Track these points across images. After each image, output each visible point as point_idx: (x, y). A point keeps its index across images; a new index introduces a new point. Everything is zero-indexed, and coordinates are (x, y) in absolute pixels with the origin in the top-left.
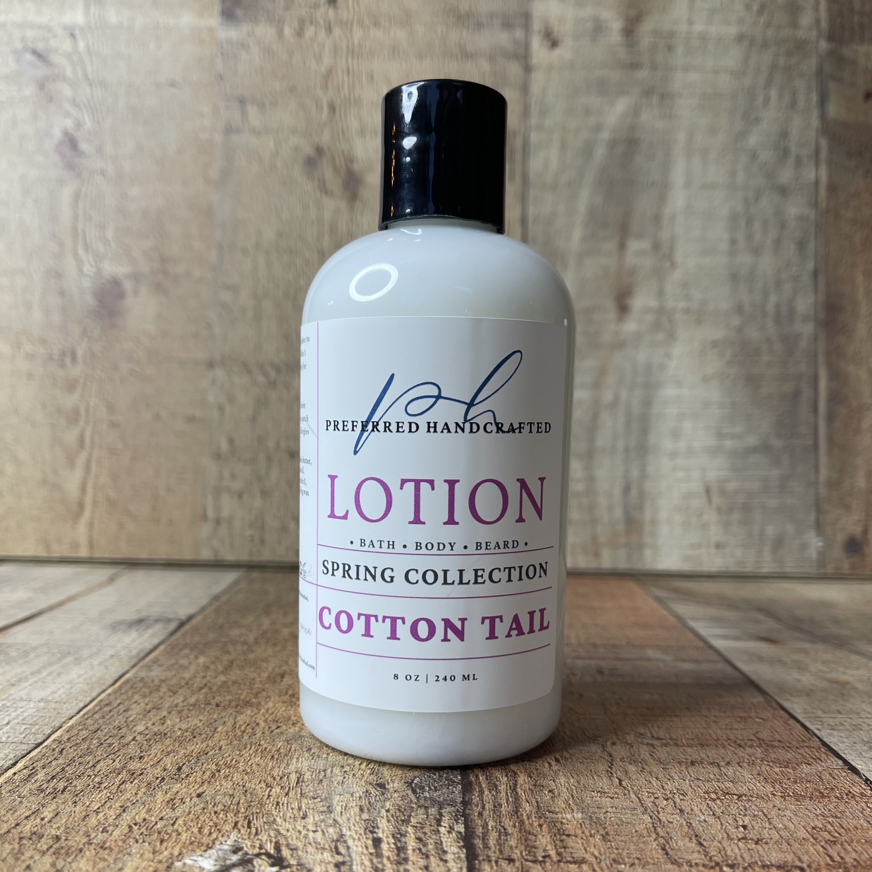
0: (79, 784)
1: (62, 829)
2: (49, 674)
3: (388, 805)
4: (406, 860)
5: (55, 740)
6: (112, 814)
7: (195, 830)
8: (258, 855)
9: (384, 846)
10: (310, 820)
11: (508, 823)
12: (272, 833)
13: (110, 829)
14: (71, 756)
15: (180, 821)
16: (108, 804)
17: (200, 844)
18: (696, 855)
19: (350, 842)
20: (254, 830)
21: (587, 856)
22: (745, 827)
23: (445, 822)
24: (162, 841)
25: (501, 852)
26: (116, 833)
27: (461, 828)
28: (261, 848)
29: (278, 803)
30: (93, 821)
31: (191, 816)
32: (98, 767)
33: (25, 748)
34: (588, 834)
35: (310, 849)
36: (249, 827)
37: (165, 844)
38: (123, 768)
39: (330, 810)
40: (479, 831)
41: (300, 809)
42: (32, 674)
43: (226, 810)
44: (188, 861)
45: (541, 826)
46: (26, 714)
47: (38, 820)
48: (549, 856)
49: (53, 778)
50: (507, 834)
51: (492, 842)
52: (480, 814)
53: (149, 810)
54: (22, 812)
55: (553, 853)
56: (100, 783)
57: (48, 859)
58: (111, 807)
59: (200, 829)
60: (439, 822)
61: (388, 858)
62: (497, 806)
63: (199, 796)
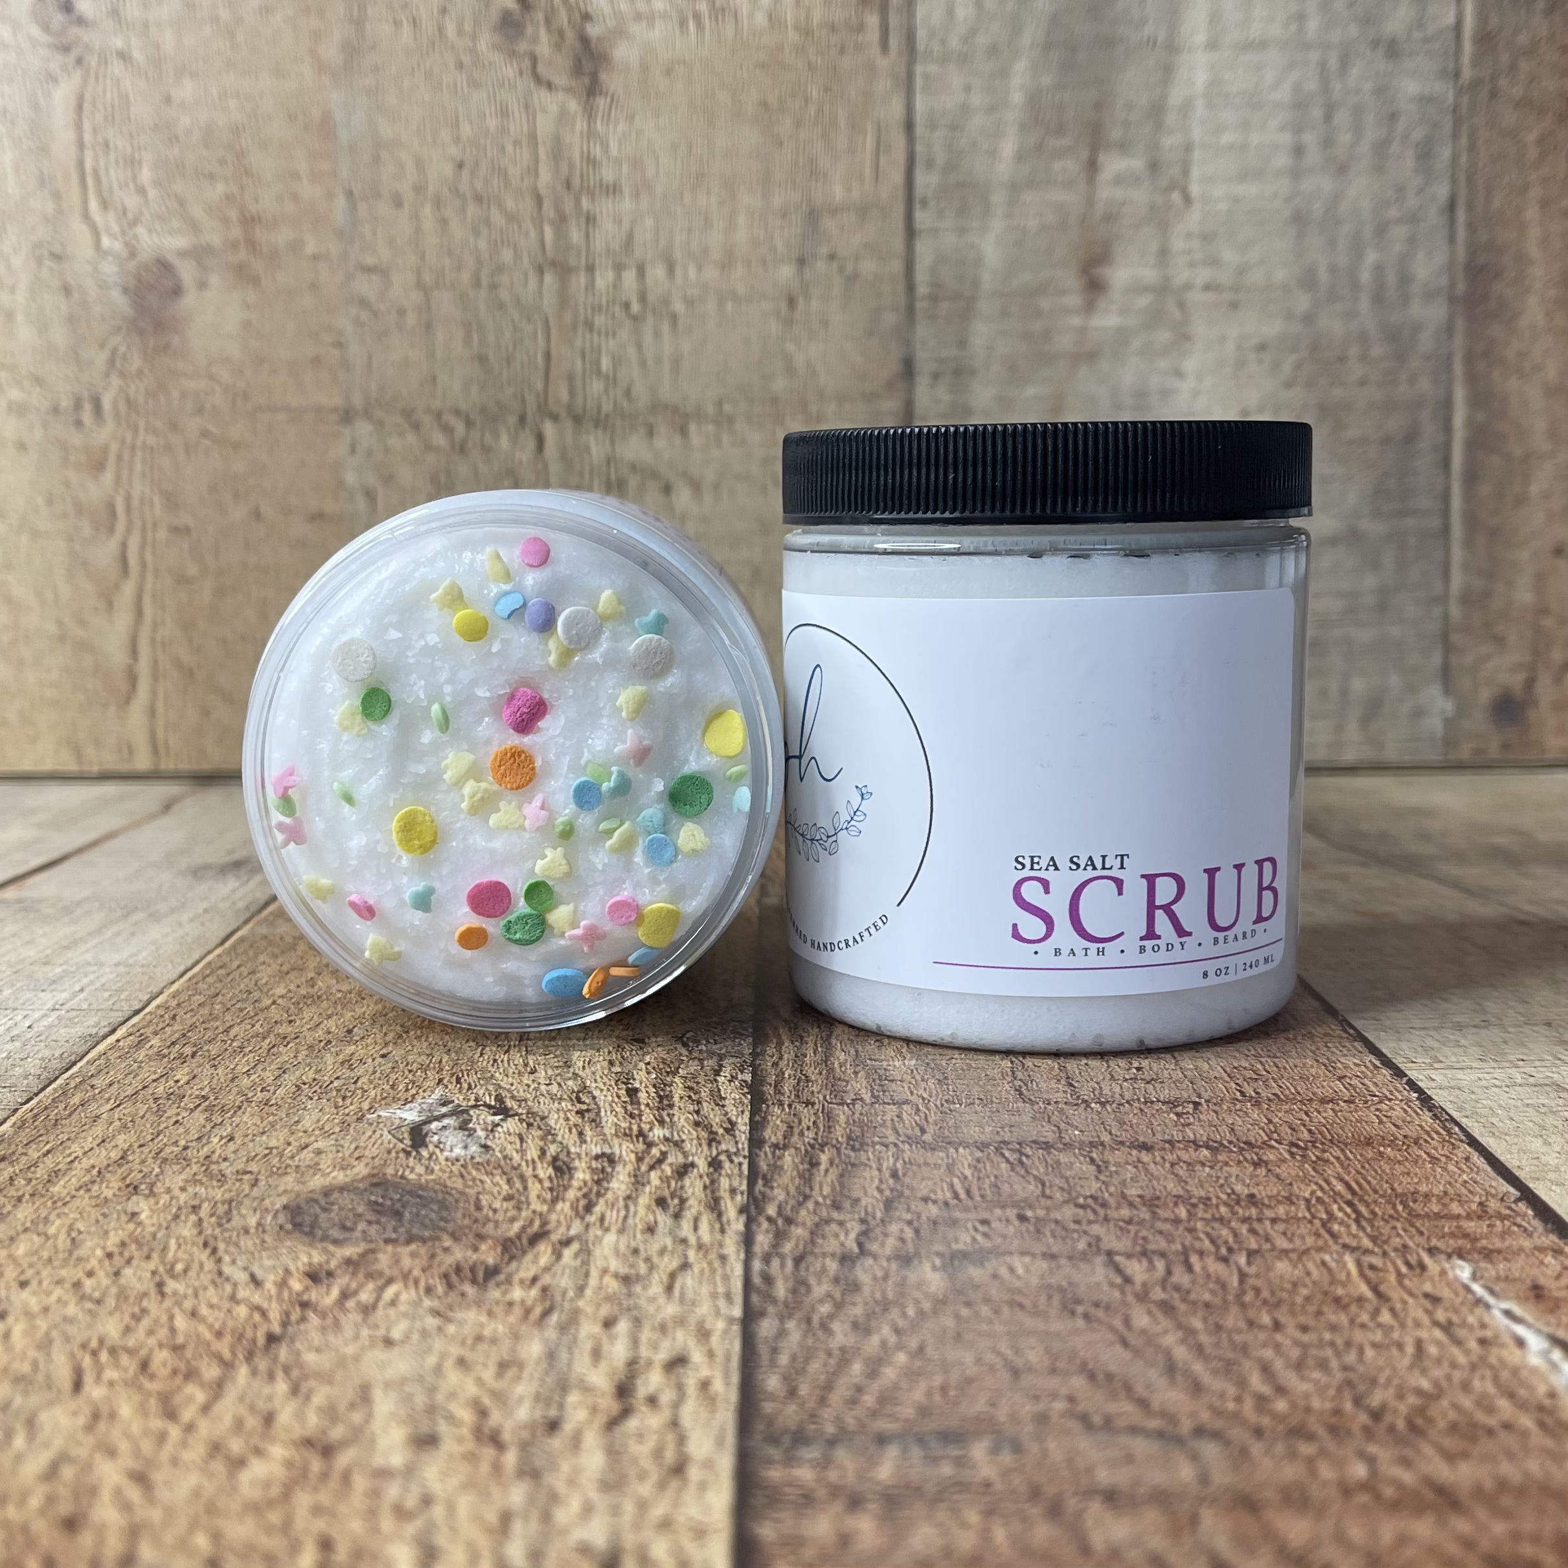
0: (214, 1049)
1: (207, 1089)
2: (118, 934)
3: (647, 1059)
4: (671, 1106)
5: (158, 1007)
6: (269, 1076)
7: (386, 1087)
8: (475, 1107)
9: (642, 1096)
10: (541, 1073)
11: (812, 1072)
12: (491, 1088)
13: (272, 1088)
14: (189, 1022)
15: (364, 1080)
16: (260, 1067)
17: (395, 1100)
18: (1060, 1095)
19: (597, 1093)
20: (465, 1086)
21: (913, 1098)
22: (1138, 1069)
23: (726, 1072)
24: (344, 1098)
25: (797, 1096)
26: (281, 1092)
27: (748, 1077)
28: (477, 1100)
29: (495, 1061)
30: (246, 1082)
31: (378, 1075)
32: (233, 1032)
33: (118, 1016)
34: (918, 1078)
35: (542, 1100)
36: (458, 1081)
37: (348, 1101)
38: (269, 1032)
39: (568, 1065)
40: (772, 1079)
41: (526, 1065)
42: (89, 934)
43: (424, 1068)
44: (383, 1114)
45: (856, 1073)
46: (103, 980)
47: (171, 1083)
48: (861, 1099)
49: (173, 1043)
50: (808, 1080)
51: (787, 1088)
52: (775, 1064)
53: (318, 1071)
54: (147, 1074)
55: (867, 1097)
56: (242, 1048)
57: (200, 1117)
58: (264, 1070)
59: (393, 1087)
60: (717, 1073)
61: (648, 1105)
62: (799, 1057)
63: (383, 1056)
